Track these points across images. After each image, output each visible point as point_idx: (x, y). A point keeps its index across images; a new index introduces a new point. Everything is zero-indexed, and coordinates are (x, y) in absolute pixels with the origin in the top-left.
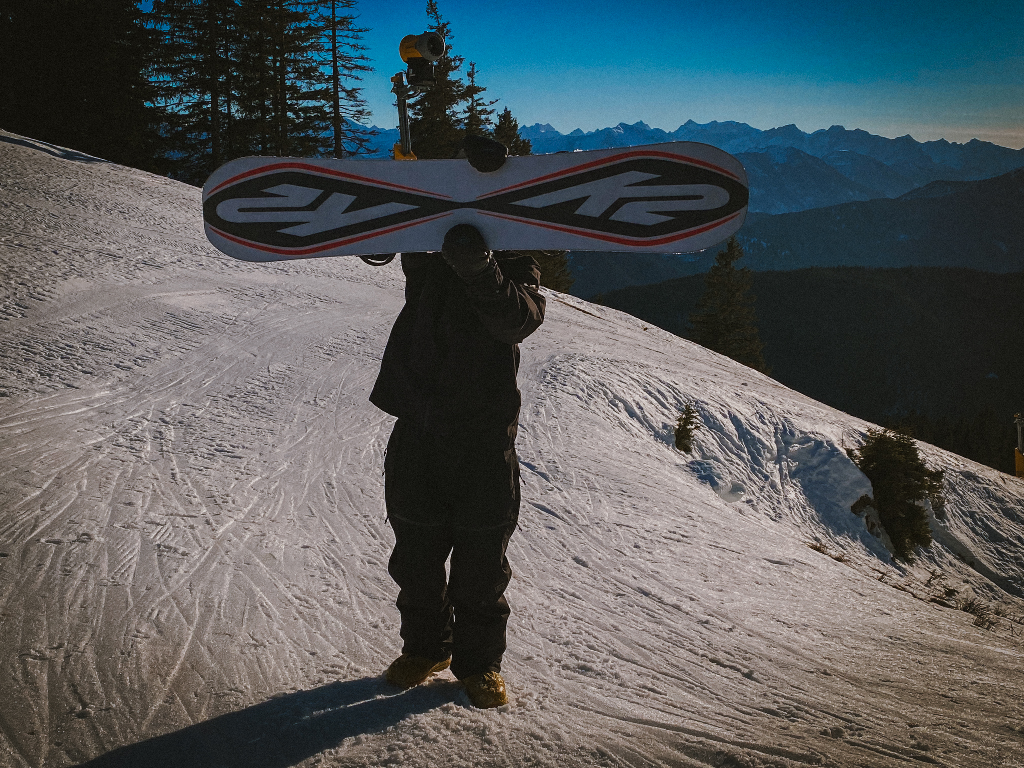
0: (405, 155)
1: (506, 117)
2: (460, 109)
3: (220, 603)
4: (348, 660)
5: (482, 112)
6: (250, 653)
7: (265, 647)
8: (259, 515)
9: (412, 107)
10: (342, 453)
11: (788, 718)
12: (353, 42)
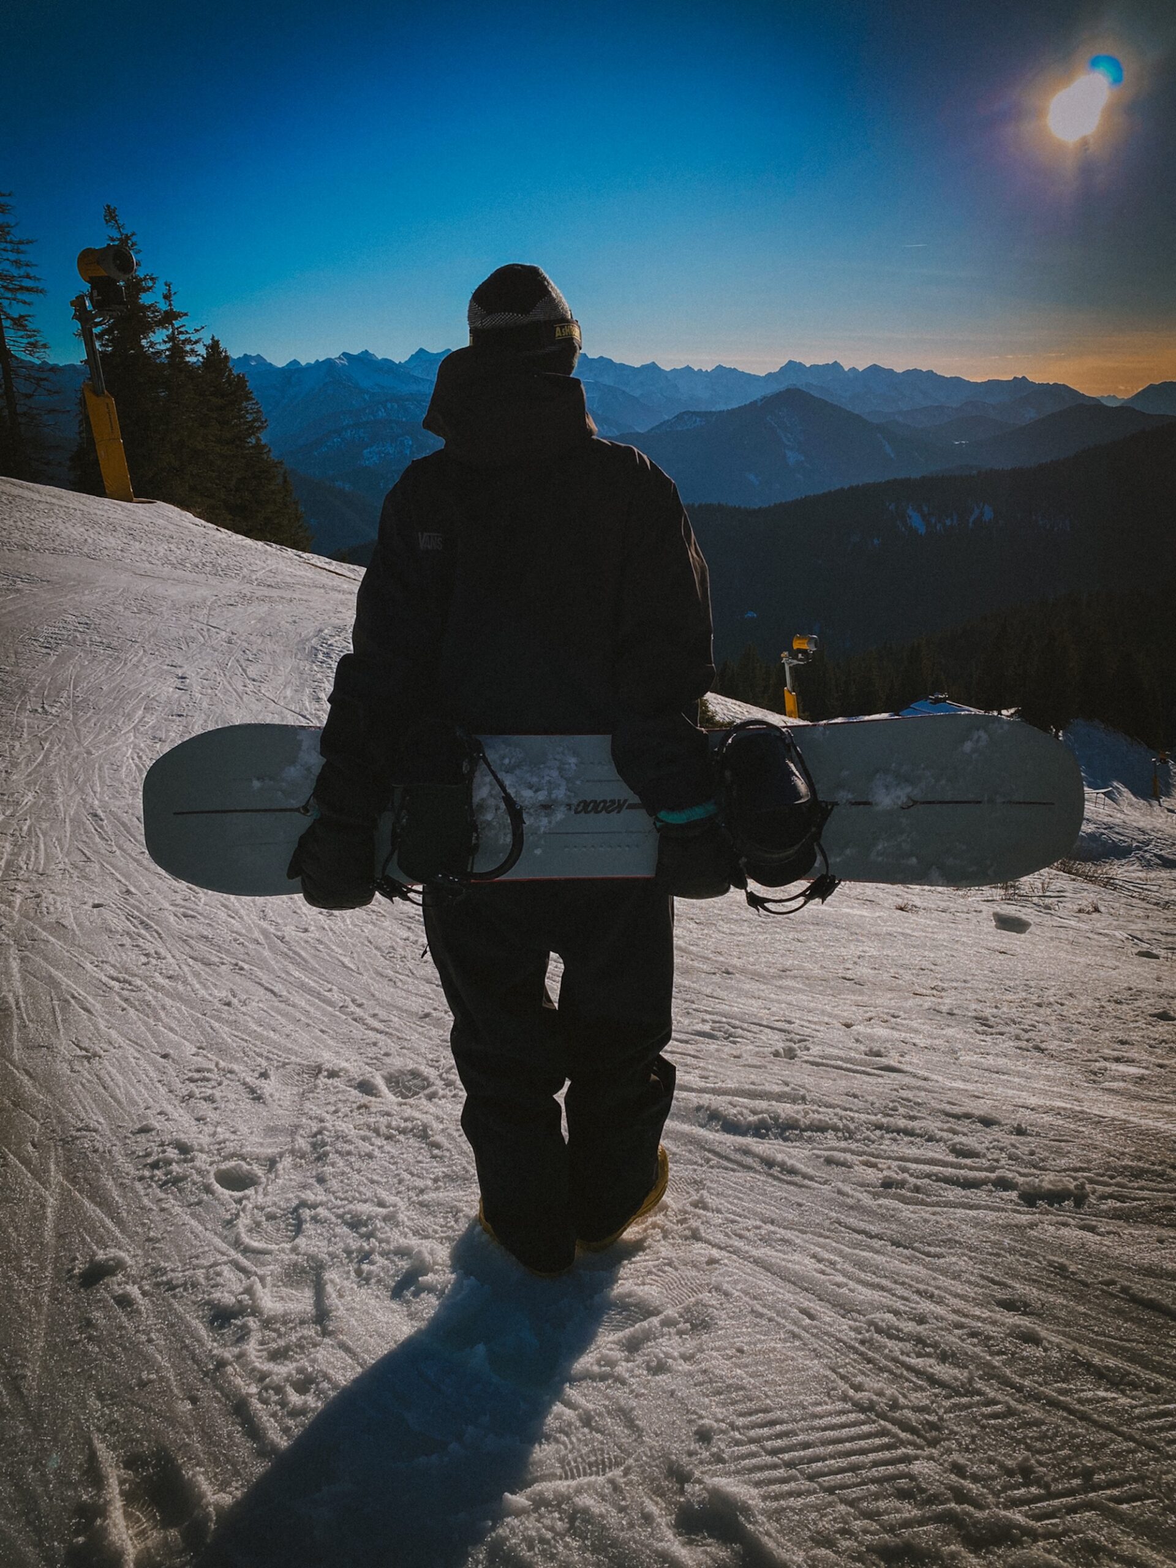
0: (98, 395)
1: (214, 346)
2: (158, 340)
3: (17, 1003)
4: (214, 1058)
5: (185, 342)
6: (83, 1068)
7: (100, 1057)
8: (21, 868)
9: (100, 336)
10: (96, 771)
11: (726, 1038)
12: (13, 256)
